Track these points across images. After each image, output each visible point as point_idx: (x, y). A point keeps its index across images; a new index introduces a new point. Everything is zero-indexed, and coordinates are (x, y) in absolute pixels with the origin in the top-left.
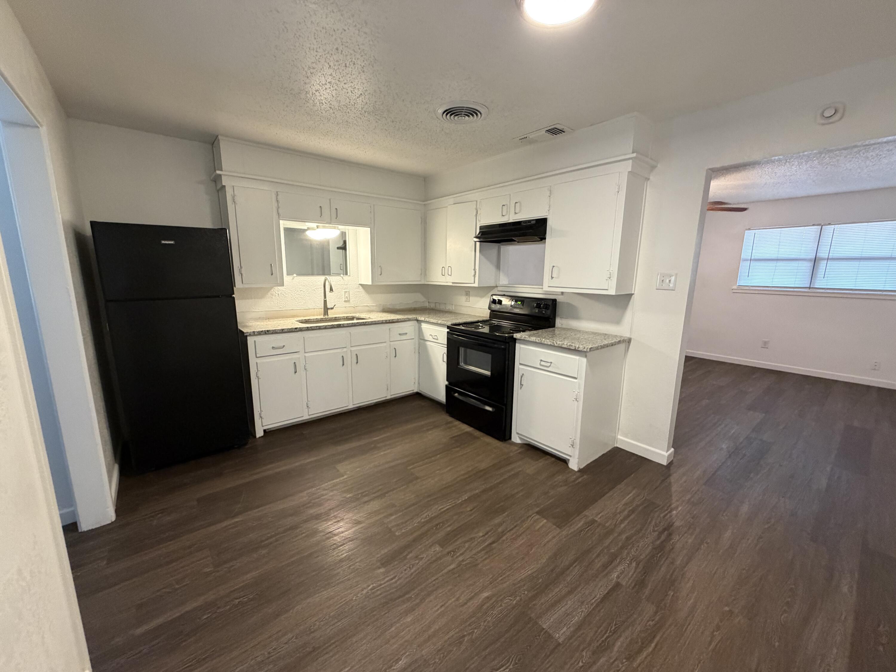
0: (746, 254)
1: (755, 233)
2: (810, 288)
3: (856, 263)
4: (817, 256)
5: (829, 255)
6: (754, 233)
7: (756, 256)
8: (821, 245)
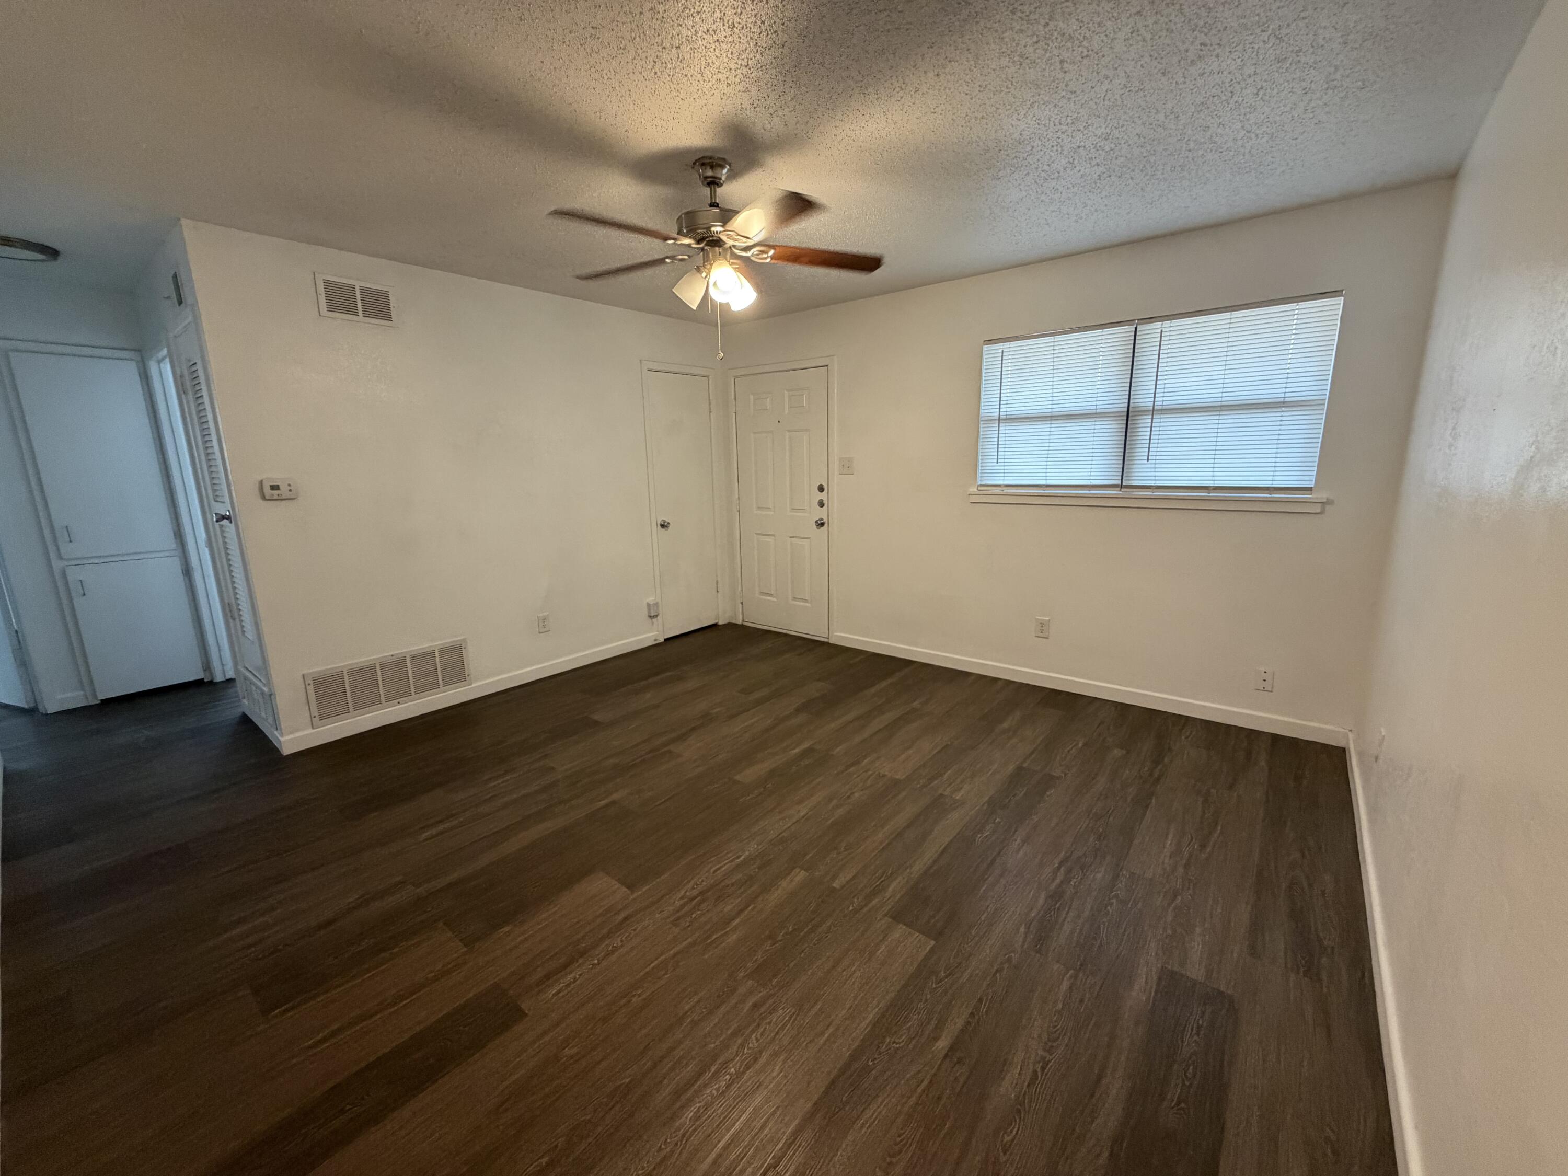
0: (989, 407)
1: (1003, 352)
2: (1121, 486)
3: (1211, 419)
4: (1131, 405)
5: (1154, 402)
6: (1001, 351)
7: (1009, 409)
8: (1138, 376)
